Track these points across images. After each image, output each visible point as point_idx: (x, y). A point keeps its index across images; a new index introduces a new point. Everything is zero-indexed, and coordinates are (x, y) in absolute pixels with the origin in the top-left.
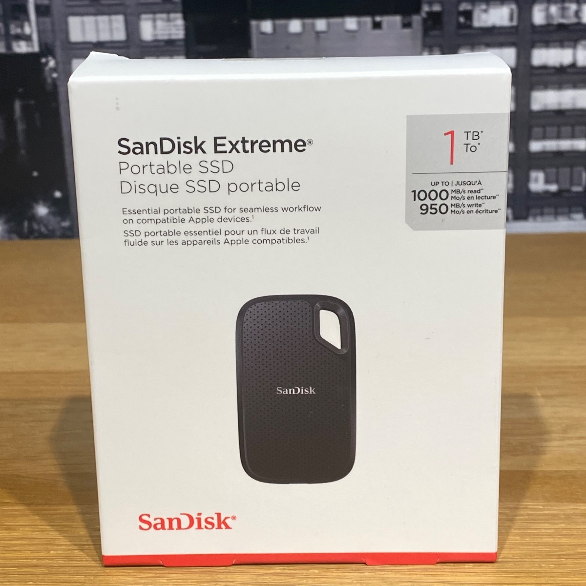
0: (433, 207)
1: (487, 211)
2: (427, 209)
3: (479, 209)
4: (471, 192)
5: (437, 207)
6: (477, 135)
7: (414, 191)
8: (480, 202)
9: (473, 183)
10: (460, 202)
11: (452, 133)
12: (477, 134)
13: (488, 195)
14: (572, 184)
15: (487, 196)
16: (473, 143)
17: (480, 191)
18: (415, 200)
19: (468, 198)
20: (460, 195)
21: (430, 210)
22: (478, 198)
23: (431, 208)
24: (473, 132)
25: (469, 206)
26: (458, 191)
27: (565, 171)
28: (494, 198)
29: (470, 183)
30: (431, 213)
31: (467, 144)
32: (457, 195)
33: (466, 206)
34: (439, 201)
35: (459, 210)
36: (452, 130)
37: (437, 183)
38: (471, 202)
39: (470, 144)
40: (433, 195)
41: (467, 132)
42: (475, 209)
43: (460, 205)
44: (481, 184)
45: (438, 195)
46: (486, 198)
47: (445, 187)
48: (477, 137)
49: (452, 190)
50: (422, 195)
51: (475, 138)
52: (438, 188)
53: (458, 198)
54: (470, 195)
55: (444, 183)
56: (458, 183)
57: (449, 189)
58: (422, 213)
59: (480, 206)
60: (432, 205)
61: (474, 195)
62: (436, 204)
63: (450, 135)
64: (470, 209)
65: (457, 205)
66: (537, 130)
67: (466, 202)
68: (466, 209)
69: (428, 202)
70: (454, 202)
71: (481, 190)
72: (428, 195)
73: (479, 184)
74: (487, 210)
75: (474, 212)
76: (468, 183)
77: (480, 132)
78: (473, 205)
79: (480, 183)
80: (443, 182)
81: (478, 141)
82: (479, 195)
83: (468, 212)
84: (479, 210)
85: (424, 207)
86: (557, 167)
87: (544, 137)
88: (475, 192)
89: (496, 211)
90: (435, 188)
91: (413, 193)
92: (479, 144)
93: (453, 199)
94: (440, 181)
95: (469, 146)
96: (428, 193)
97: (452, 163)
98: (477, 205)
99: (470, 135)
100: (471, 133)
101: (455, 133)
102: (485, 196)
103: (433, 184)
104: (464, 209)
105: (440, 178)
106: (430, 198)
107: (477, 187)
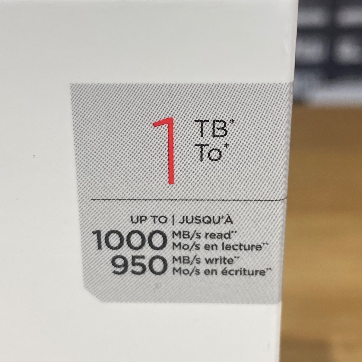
0: (137, 261)
1: (243, 272)
2: (126, 265)
3: (229, 267)
4: (212, 236)
5: (146, 262)
6: (223, 128)
7: (98, 233)
8: (230, 254)
9: (216, 220)
10: (191, 254)
11: (169, 122)
12: (221, 125)
13: (248, 242)
15: (243, 244)
16: (214, 143)
17: (229, 234)
18: (100, 247)
19: (207, 247)
20: (190, 242)
21: (131, 267)
22: (227, 248)
23: (134, 264)
24: (214, 121)
25: (209, 261)
26: (185, 235)
28: (259, 248)
29: (210, 220)
30: (133, 272)
31: (202, 146)
32: (184, 241)
33: (203, 262)
34: (148, 252)
35: (190, 267)
36: (169, 115)
37: (142, 219)
38: (213, 254)
39: (208, 145)
40: (136, 240)
41: (202, 122)
42: (220, 267)
43: (191, 260)
44: (231, 222)
45: (147, 240)
46: (242, 247)
47: (159, 227)
48: (222, 132)
49: (174, 233)
50: (114, 240)
51: (218, 132)
52: (147, 228)
53: (187, 247)
54: (210, 242)
55: (157, 219)
56: (185, 219)
57: (167, 229)
58: (115, 272)
59: (231, 261)
60: (134, 258)
61: (218, 242)
62: (143, 257)
63: (165, 127)
64: (210, 267)
65: (185, 260)
67: (203, 254)
68: (203, 267)
69: (127, 252)
70: (178, 253)
71: (232, 234)
72: (125, 240)
73: (227, 221)
74: (245, 270)
75: (219, 272)
76: (206, 220)
77: (228, 122)
78: (216, 260)
79: (229, 220)
80: (154, 217)
81: (224, 140)
82: (227, 242)
83: (207, 272)
84: (228, 270)
85: (119, 262)
88: (221, 236)
89: (262, 273)
90: (138, 227)
91: (95, 236)
92: (227, 145)
93: (177, 249)
94: (148, 215)
95: (206, 150)
96: (125, 236)
97: (171, 181)
98: (224, 260)
99: (208, 127)
100: (210, 124)
101: (175, 121)
102: (240, 245)
103: (135, 220)
104: (198, 267)
105: (148, 210)
106: (130, 245)
107: (223, 228)
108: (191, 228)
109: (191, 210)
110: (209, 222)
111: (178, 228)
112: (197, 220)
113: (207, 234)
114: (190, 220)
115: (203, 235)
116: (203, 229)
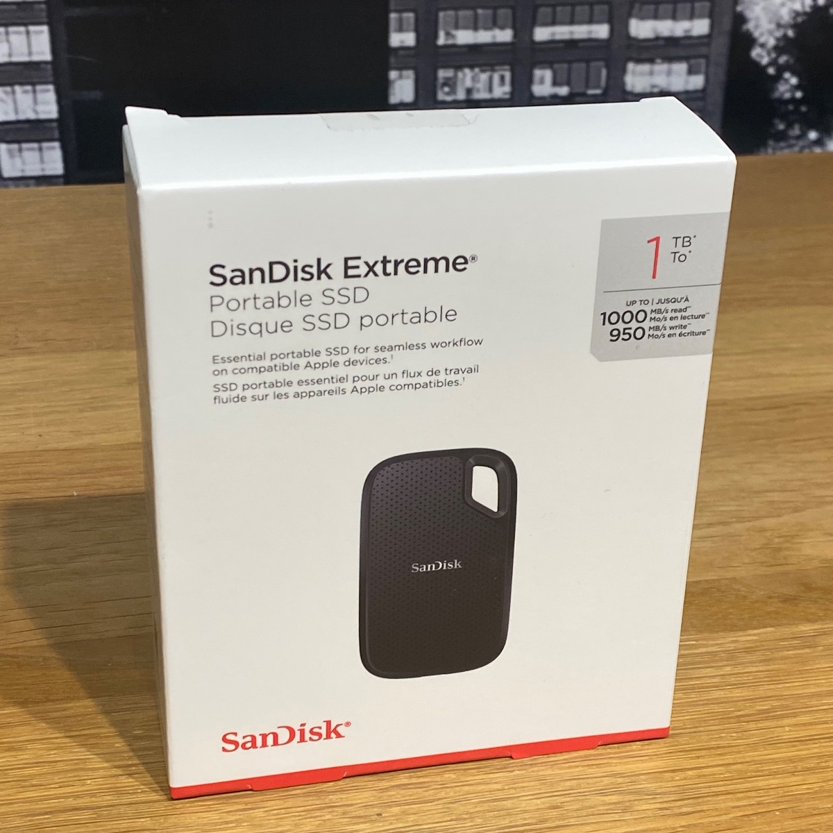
0: (627, 331)
1: (692, 333)
2: (619, 335)
3: (684, 331)
4: (675, 311)
5: (632, 332)
6: (689, 241)
7: (604, 314)
8: (684, 322)
9: (679, 300)
10: (660, 324)
11: (657, 239)
12: (688, 239)
13: (697, 313)
15: (694, 314)
16: (685, 251)
17: (686, 309)
18: (604, 324)
19: (671, 319)
20: (661, 316)
21: (622, 336)
22: (683, 318)
23: (624, 334)
24: (684, 238)
25: (671, 328)
26: (659, 311)
28: (703, 316)
30: (623, 339)
31: (675, 253)
32: (657, 316)
33: (668, 328)
34: (634, 325)
35: (659, 333)
36: (658, 236)
37: (633, 303)
38: (674, 323)
39: (678, 252)
40: (628, 317)
41: (677, 238)
42: (678, 331)
43: (660, 328)
45: (634, 317)
47: (643, 307)
48: (688, 244)
49: (652, 310)
50: (614, 318)
51: (686, 244)
52: (634, 309)
53: (659, 320)
54: (674, 315)
56: (660, 301)
57: (648, 308)
58: (611, 340)
59: (685, 327)
60: (625, 329)
61: (679, 315)
62: (630, 329)
63: (655, 242)
64: (672, 332)
65: (657, 328)
67: (669, 323)
68: (667, 332)
69: (621, 326)
70: (653, 324)
71: (688, 309)
72: (621, 318)
73: (685, 300)
75: (677, 335)
76: (673, 300)
77: (692, 237)
78: (676, 327)
79: (687, 300)
80: (641, 301)
81: (689, 248)
82: (684, 314)
83: (669, 336)
84: (683, 333)
85: (615, 333)
88: (681, 310)
89: (704, 333)
90: (631, 308)
91: (603, 316)
92: (690, 252)
93: (653, 321)
94: (637, 300)
95: (677, 255)
96: (621, 315)
97: (654, 277)
98: (681, 327)
99: (680, 241)
100: (682, 239)
101: (661, 239)
102: (692, 316)
103: (629, 304)
104: (665, 332)
105: (638, 296)
106: (624, 322)
107: (682, 305)
108: (662, 307)
109: (664, 295)
110: (675, 302)
111: (655, 307)
112: (667, 301)
113: (672, 310)
114: (663, 301)
115: (670, 311)
116: (671, 306)
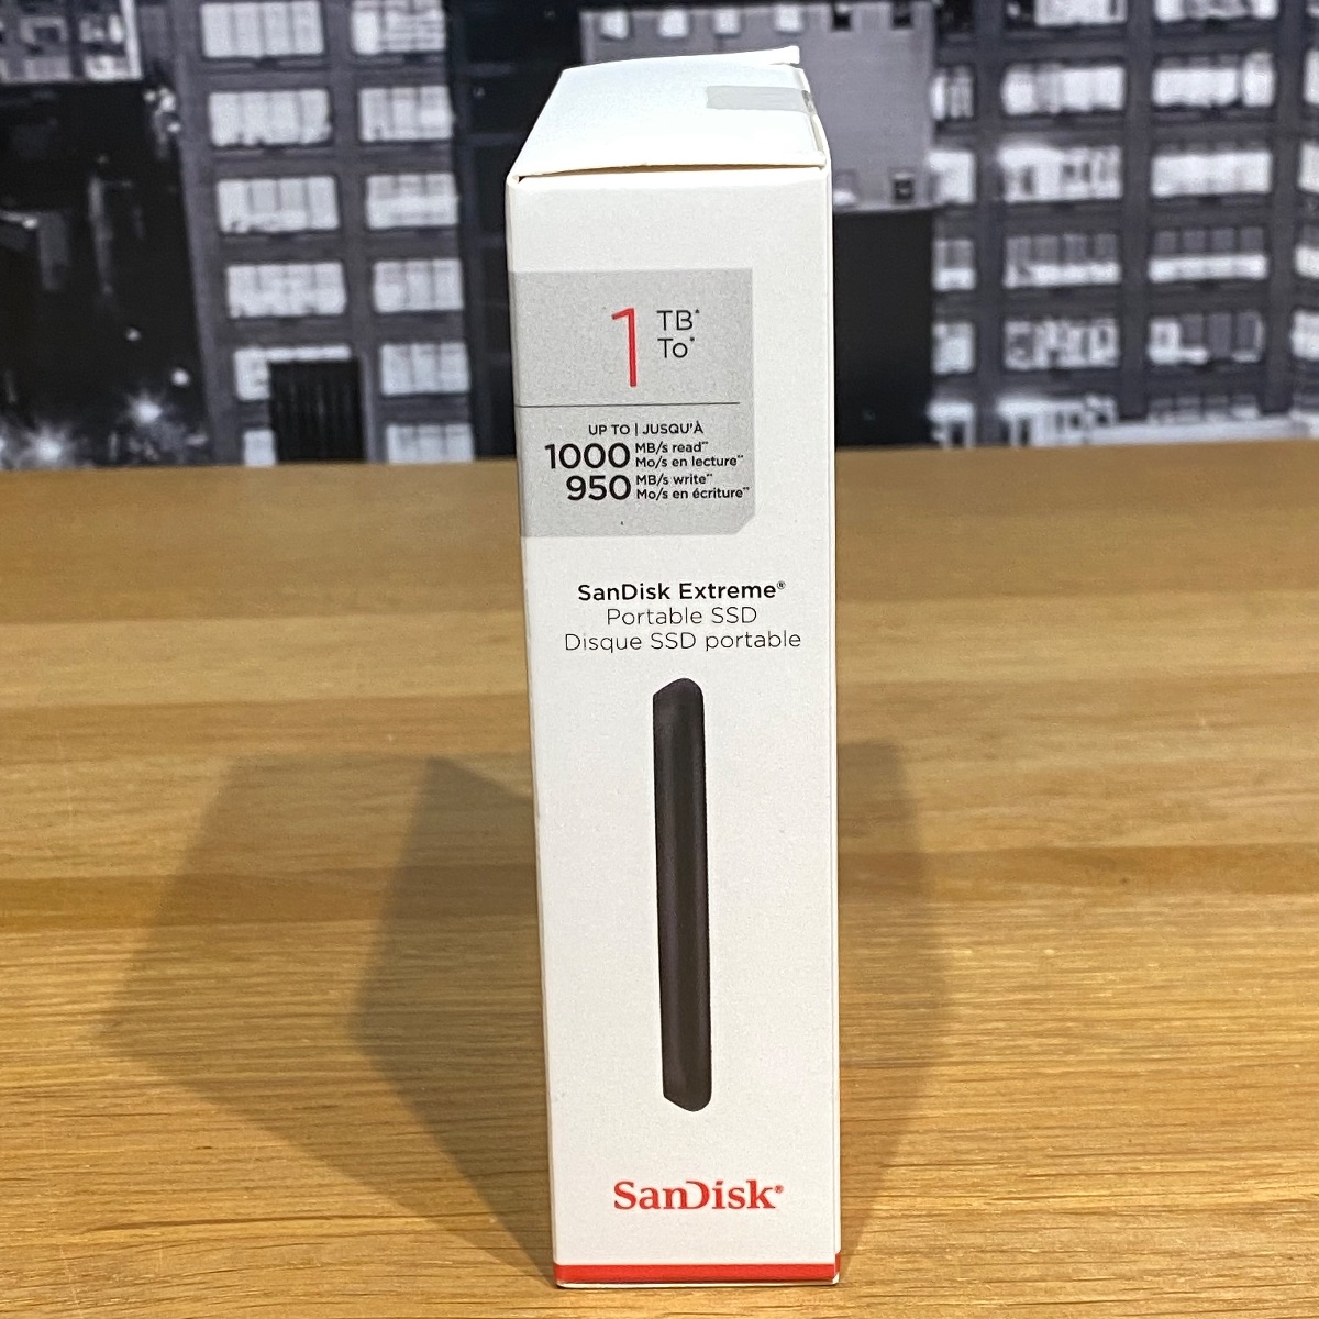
14: (1235, 346)
27: (1222, 320)
66: (1166, 238)
86: (1205, 313)
87: (1180, 251)
